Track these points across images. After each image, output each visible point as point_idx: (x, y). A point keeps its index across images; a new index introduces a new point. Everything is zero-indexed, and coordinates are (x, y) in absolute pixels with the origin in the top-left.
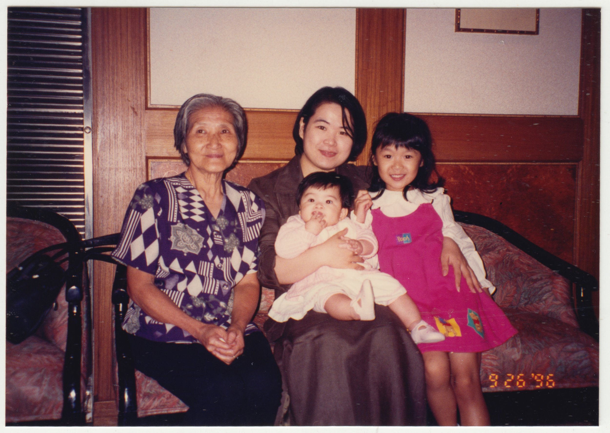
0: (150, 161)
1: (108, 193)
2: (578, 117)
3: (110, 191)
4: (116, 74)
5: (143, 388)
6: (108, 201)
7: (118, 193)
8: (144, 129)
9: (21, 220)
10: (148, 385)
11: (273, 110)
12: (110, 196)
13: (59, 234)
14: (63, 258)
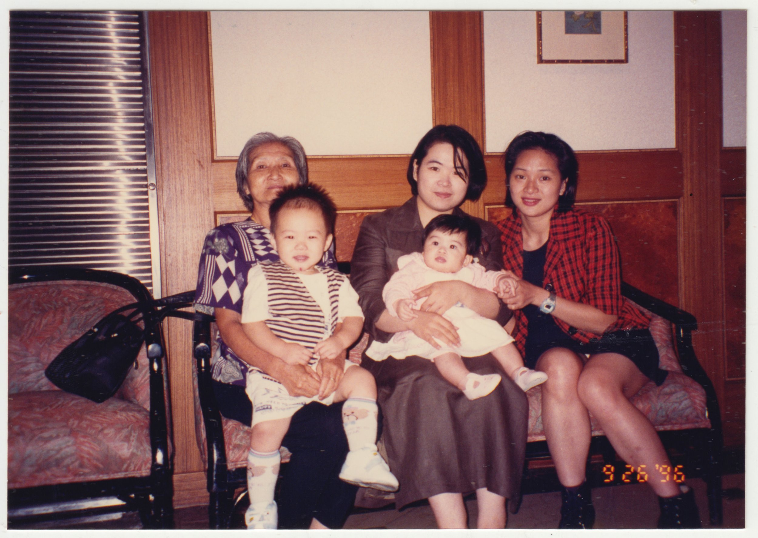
0: (219, 216)
1: (176, 251)
2: (676, 150)
3: (178, 249)
4: (179, 125)
5: (233, 440)
6: (176, 260)
7: (186, 251)
8: (211, 184)
9: (88, 283)
10: (238, 437)
11: (346, 157)
12: (178, 254)
13: (130, 296)
14: (137, 319)
